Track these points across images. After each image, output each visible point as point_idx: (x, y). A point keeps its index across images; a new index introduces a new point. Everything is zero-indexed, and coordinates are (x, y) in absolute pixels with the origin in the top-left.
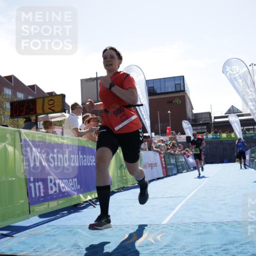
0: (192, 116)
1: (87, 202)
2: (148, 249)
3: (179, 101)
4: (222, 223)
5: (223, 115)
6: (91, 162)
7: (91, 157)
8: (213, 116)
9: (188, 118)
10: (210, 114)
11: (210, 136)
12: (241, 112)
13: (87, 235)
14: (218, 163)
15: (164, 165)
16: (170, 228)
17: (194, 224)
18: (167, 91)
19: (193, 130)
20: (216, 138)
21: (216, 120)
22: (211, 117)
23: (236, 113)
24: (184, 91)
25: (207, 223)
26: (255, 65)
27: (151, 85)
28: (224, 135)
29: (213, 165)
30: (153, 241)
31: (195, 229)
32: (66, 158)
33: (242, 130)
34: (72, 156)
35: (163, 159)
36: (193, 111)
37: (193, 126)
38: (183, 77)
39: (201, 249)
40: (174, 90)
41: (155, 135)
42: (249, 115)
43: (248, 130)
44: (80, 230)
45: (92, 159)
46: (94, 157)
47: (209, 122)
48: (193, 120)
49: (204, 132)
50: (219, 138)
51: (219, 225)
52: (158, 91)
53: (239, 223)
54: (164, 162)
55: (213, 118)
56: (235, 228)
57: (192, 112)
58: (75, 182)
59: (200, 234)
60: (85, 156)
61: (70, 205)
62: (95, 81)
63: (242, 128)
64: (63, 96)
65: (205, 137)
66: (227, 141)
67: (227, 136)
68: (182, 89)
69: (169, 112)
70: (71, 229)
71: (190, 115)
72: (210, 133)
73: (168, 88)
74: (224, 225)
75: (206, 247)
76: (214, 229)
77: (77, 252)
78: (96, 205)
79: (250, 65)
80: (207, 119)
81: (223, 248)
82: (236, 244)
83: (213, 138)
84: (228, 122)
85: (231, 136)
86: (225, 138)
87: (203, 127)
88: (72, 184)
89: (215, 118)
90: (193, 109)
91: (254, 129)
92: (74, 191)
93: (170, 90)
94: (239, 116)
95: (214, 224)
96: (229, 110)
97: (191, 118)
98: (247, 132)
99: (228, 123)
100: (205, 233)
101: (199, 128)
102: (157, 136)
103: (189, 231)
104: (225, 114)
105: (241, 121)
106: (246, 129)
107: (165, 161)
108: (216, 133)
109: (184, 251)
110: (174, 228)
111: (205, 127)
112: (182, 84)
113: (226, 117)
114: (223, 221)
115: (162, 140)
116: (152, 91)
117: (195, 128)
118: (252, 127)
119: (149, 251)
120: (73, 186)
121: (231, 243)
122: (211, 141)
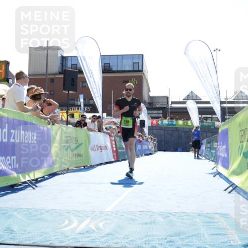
0: (148, 99)
1: (25, 182)
2: (89, 237)
3: (135, 82)
4: (170, 213)
5: (182, 100)
6: (32, 140)
7: (33, 133)
8: (170, 101)
9: (143, 101)
10: (167, 98)
11: (166, 122)
12: (201, 99)
13: (22, 219)
14: (172, 151)
15: (115, 149)
16: (114, 215)
17: (140, 213)
18: (123, 70)
19: (148, 114)
20: (172, 124)
21: (173, 105)
22: (168, 102)
23: (195, 99)
24: (142, 71)
25: (153, 213)
26: (220, 50)
27: (107, 61)
28: (180, 122)
29: (166, 152)
30: (94, 229)
31: (141, 218)
32: (5, 132)
33: (200, 118)
34: (12, 131)
35: (114, 142)
36: (150, 93)
37: (148, 109)
38: (143, 55)
39: (145, 239)
40: (131, 69)
41: (107, 115)
42: (208, 103)
43: (206, 119)
44: (15, 214)
45: (33, 136)
46: (35, 134)
47: (165, 106)
48: (149, 103)
49: (160, 117)
50: (175, 125)
51: (166, 215)
52: (114, 69)
53: (187, 214)
54: (114, 146)
55: (170, 103)
56: (183, 219)
57: (148, 94)
58: (14, 160)
59: (145, 223)
60: (26, 132)
61: (6, 185)
62: (46, 51)
63: (200, 116)
64: (7, 64)
65: (160, 122)
66: (183, 128)
67: (183, 123)
68: (140, 69)
69: (124, 92)
70: (5, 212)
71: (146, 98)
72: (165, 118)
73: (125, 66)
74: (172, 216)
75: (151, 238)
76: (161, 219)
77: (10, 237)
78: (36, 187)
79: (215, 50)
80: (164, 103)
81: (168, 240)
82: (183, 236)
83: (168, 124)
84: (186, 108)
85: (187, 123)
86: (181, 125)
87: (159, 112)
88: (9, 162)
89: (173, 103)
90: (150, 91)
91: (212, 118)
92: (12, 169)
93: (127, 69)
94: (197, 103)
95: (161, 214)
96: (188, 96)
97: (147, 101)
98: (205, 121)
99: (185, 110)
100: (151, 223)
101: (155, 112)
102: (109, 117)
103: (133, 220)
104: (184, 100)
105: (199, 108)
106: (204, 117)
107: (115, 144)
108: (172, 118)
109: (127, 240)
110: (118, 215)
111: (161, 112)
112: (141, 64)
113: (185, 103)
114: (170, 211)
115: (114, 122)
116: (107, 68)
117: (150, 112)
118: (210, 116)
119: (90, 239)
120: (10, 165)
121: (177, 235)
122: (166, 127)
